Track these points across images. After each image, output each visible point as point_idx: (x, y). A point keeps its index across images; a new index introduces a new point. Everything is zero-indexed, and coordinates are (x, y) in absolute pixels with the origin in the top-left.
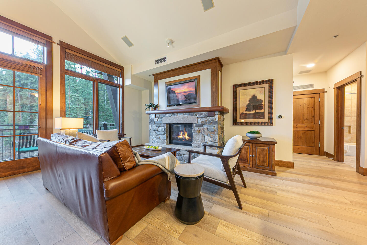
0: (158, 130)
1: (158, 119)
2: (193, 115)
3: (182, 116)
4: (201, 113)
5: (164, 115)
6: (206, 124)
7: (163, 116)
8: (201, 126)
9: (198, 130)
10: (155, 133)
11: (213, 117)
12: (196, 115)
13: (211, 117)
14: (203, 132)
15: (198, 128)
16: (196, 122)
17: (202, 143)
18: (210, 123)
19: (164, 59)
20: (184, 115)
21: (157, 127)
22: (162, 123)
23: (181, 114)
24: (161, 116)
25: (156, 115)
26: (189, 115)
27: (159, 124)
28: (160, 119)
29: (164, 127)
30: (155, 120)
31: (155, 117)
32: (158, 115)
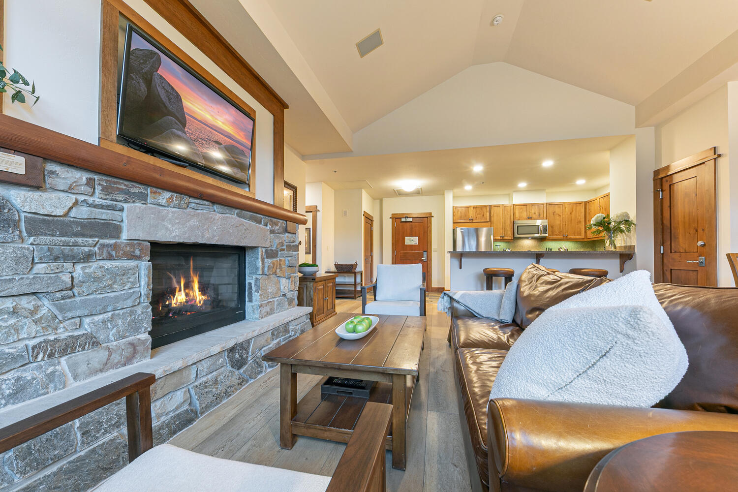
1: (79, 203)
4: (275, 220)
6: (284, 249)
7: (128, 193)
8: (276, 254)
9: (271, 265)
10: (37, 308)
11: (293, 236)
12: (266, 224)
13: (290, 236)
14: (278, 271)
15: (270, 260)
16: (267, 244)
17: (277, 300)
18: (288, 248)
20: (235, 216)
21: (56, 259)
22: (119, 237)
23: (227, 210)
24: (106, 190)
25: (51, 167)
26: (251, 219)
27: (80, 240)
28: (102, 207)
29: (133, 263)
30: (27, 202)
31: (35, 181)
32: (81, 175)
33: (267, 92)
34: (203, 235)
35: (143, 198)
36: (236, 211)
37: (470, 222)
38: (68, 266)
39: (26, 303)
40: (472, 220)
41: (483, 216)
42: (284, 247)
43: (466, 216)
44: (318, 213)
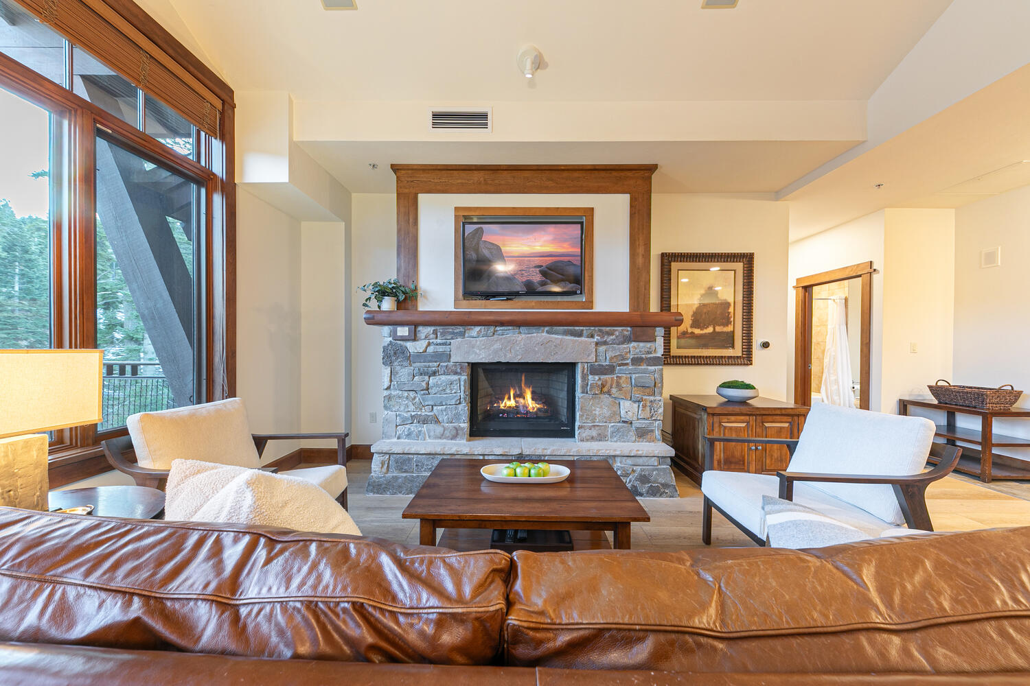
0: (428, 389)
1: (429, 344)
2: (580, 335)
3: (542, 335)
4: (608, 329)
5: (461, 329)
6: (627, 364)
7: (453, 333)
8: (610, 370)
9: (600, 383)
10: (415, 398)
11: (648, 345)
12: (592, 336)
13: (642, 344)
14: (614, 390)
15: (597, 377)
16: (592, 358)
17: (612, 426)
18: (637, 361)
19: (478, 119)
20: (545, 334)
21: (421, 374)
22: (449, 361)
23: (533, 329)
24: (443, 334)
25: (420, 328)
26: (566, 333)
27: (431, 364)
28: (440, 344)
29: (456, 377)
30: (412, 347)
31: (414, 337)
32: (430, 329)
33: (615, 174)
34: (505, 356)
35: (462, 335)
36: (546, 329)
38: (427, 378)
39: (412, 394)
42: (629, 361)
44: (875, 276)
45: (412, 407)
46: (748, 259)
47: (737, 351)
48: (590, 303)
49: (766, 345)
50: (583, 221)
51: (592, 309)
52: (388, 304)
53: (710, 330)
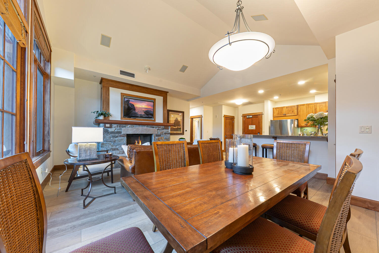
0: (115, 141)
1: (115, 129)
2: (154, 128)
3: (145, 127)
4: (160, 126)
5: (124, 125)
6: (163, 134)
8: (160, 135)
9: (158, 138)
10: (111, 144)
11: (167, 130)
12: (156, 128)
13: (166, 130)
14: (161, 140)
15: (157, 137)
16: (156, 133)
18: (165, 134)
19: (132, 75)
20: (146, 127)
21: (113, 137)
22: (121, 134)
23: (143, 126)
24: (120, 127)
25: (113, 125)
26: (151, 127)
27: (116, 134)
28: (119, 129)
29: (123, 138)
30: (110, 130)
31: (111, 127)
32: (116, 125)
33: (160, 92)
34: (137, 132)
35: (125, 127)
36: (146, 126)
37: (284, 116)
38: (115, 138)
39: (110, 143)
40: (285, 115)
41: (293, 112)
42: (164, 134)
43: (281, 113)
44: (202, 118)
45: (110, 146)
46: (183, 113)
47: (181, 132)
48: (155, 120)
49: (186, 131)
50: (154, 101)
51: (155, 122)
52: (101, 118)
53: (177, 127)
